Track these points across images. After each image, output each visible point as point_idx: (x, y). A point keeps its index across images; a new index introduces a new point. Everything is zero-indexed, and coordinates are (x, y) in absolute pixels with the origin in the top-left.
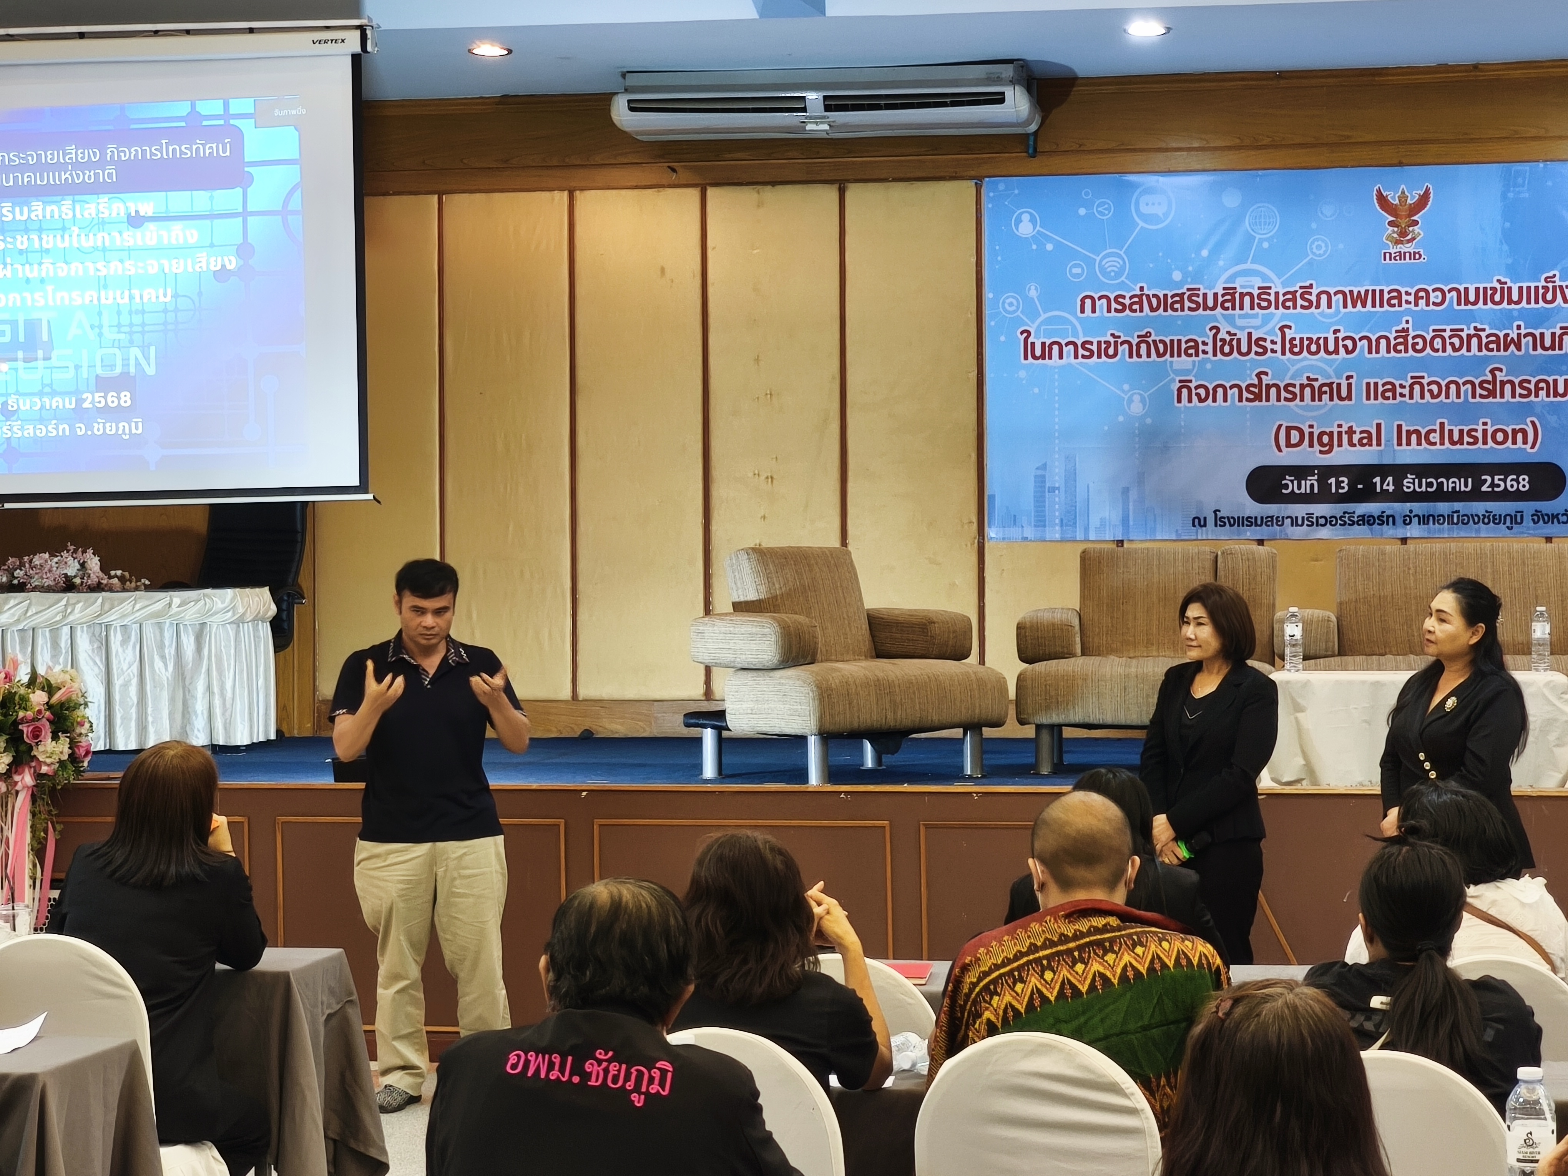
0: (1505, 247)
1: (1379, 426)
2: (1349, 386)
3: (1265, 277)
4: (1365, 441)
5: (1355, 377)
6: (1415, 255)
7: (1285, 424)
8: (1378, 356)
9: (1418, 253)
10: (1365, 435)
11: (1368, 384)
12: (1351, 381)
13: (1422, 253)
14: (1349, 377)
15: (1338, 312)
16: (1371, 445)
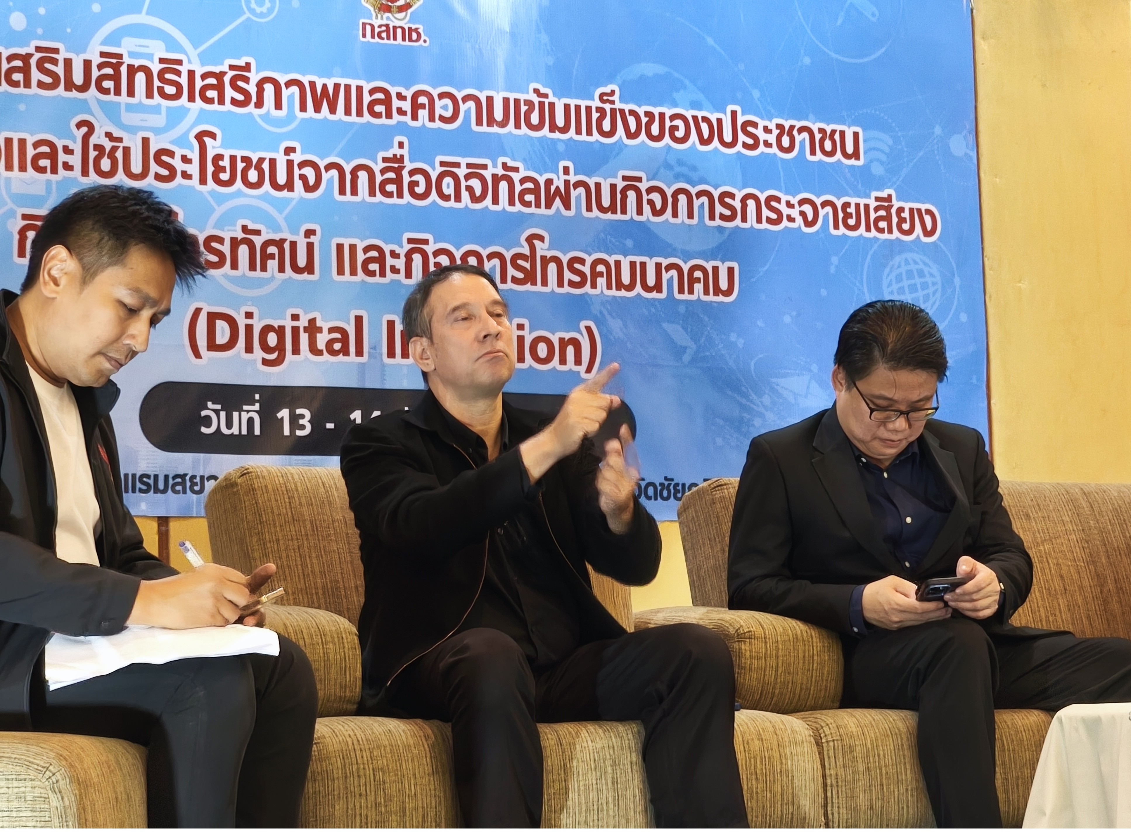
0: (545, 38)
1: (359, 320)
2: (310, 247)
3: (171, 43)
4: (337, 346)
5: (318, 232)
6: (409, 34)
7: (207, 308)
8: (354, 199)
9: (416, 30)
10: (338, 336)
11: (340, 247)
12: (313, 239)
13: (421, 31)
14: (309, 233)
15: (291, 116)
16: (346, 353)
